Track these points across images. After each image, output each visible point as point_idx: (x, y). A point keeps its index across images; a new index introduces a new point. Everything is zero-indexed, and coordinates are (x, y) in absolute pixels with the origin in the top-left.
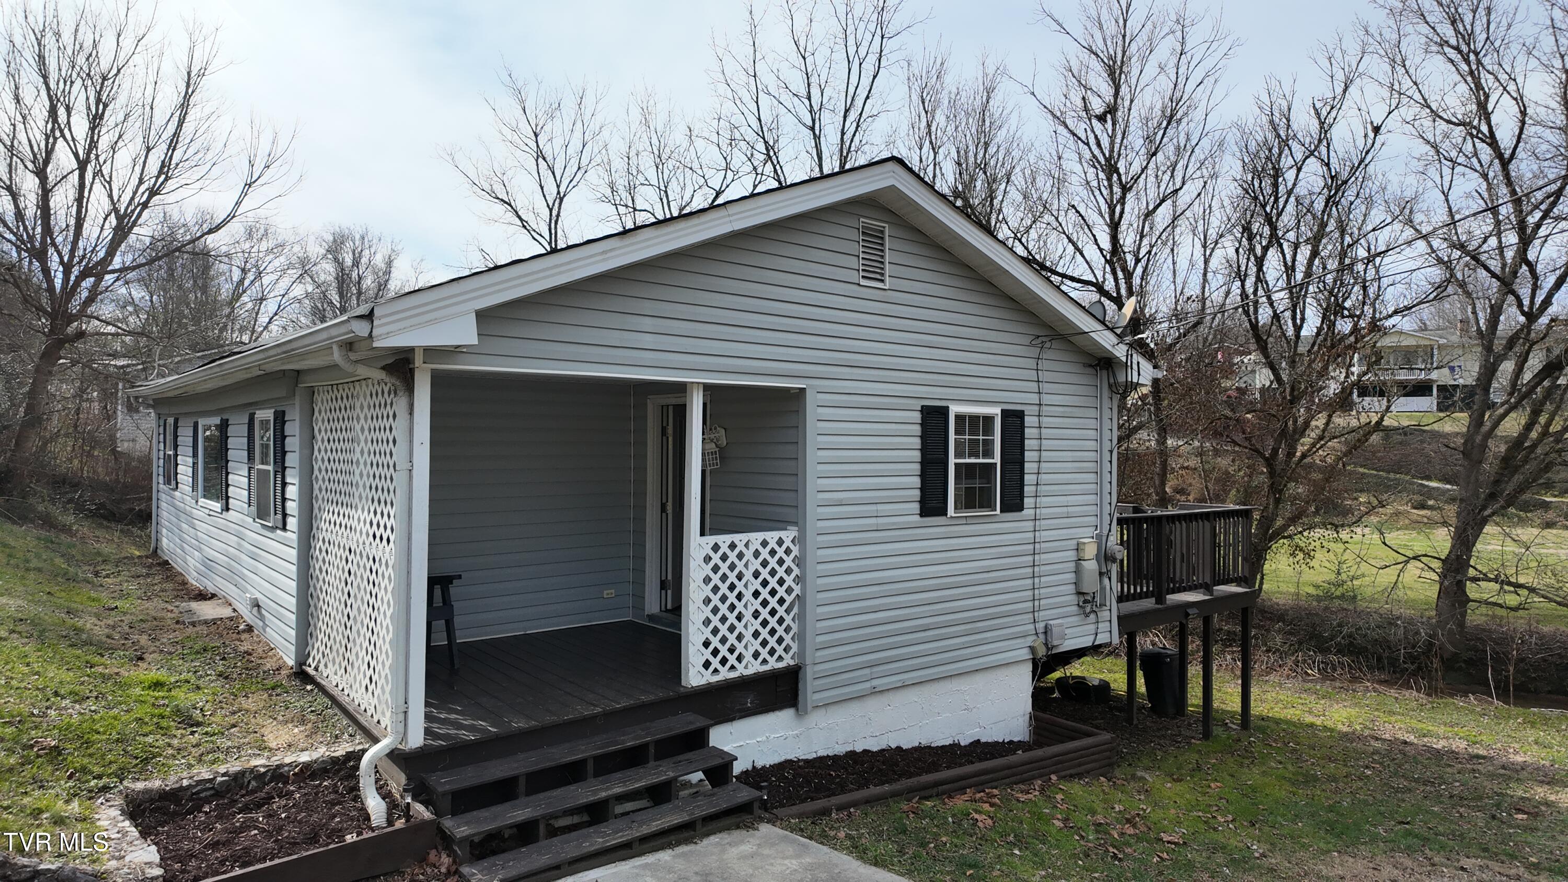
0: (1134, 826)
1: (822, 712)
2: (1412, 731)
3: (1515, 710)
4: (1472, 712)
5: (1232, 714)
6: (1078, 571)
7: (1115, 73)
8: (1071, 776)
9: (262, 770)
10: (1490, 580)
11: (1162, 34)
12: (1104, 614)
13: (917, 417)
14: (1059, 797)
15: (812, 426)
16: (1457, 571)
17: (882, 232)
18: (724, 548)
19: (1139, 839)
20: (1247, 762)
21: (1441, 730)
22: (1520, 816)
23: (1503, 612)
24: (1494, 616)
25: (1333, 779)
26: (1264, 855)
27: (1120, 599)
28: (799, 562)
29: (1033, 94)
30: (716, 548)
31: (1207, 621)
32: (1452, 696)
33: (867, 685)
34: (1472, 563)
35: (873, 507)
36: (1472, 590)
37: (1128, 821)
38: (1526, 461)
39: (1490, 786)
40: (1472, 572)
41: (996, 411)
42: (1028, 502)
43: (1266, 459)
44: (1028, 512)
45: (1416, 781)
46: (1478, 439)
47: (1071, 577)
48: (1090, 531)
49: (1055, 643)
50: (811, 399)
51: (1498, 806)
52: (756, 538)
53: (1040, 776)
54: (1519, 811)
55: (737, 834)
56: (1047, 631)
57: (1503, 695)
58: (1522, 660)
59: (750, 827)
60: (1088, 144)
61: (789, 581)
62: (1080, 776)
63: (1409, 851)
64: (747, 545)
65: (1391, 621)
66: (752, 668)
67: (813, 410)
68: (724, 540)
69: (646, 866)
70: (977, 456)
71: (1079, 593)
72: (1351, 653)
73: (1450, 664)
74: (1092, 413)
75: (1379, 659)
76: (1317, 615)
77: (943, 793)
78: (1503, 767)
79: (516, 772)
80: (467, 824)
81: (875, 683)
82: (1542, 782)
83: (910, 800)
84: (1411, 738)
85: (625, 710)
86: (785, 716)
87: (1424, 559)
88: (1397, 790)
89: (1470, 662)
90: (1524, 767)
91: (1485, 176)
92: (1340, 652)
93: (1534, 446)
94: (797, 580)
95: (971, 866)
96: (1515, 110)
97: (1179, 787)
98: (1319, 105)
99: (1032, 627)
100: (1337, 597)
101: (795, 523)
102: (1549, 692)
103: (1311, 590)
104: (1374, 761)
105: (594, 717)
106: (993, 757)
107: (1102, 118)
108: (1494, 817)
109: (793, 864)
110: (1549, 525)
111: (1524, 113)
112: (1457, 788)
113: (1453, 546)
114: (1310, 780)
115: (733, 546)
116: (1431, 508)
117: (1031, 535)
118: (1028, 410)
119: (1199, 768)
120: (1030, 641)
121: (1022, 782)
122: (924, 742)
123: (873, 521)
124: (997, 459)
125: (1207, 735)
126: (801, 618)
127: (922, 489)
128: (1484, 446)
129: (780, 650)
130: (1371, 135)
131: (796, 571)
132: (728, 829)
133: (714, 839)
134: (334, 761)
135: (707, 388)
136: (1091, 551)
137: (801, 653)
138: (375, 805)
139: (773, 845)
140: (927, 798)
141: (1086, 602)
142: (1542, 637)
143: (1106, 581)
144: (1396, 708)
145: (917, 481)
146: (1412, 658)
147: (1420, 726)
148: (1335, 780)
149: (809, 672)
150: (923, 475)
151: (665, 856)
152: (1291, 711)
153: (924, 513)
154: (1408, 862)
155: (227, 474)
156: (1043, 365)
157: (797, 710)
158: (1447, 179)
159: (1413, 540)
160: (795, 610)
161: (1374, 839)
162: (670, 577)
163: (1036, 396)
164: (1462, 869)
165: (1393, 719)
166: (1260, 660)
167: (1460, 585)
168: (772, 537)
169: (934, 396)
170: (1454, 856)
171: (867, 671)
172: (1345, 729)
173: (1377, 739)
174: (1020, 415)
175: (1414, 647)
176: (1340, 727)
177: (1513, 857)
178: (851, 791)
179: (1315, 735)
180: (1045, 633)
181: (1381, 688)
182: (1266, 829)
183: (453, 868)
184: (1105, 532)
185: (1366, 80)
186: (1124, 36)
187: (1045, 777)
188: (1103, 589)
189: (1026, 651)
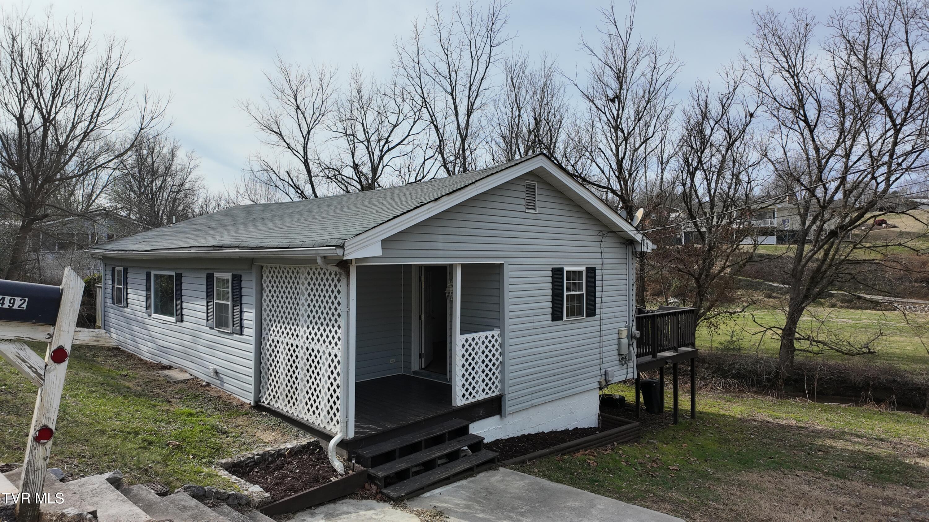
0: (657, 463)
1: (511, 416)
2: (771, 416)
3: (817, 404)
4: (798, 406)
5: (686, 411)
6: (619, 344)
7: (620, 77)
8: (622, 443)
9: (273, 452)
10: (805, 339)
11: (643, 55)
12: (630, 364)
13: (550, 273)
14: (621, 452)
15: (507, 281)
16: (789, 335)
17: (534, 186)
18: (470, 341)
19: (660, 469)
20: (696, 434)
21: (784, 415)
22: (820, 453)
23: (811, 355)
24: (807, 357)
25: (737, 440)
26: (713, 473)
27: (638, 356)
28: (501, 345)
29: (576, 85)
30: (467, 341)
31: (675, 365)
32: (788, 398)
33: (530, 403)
34: (797, 330)
35: (532, 318)
36: (797, 345)
37: (654, 461)
38: (822, 279)
39: (807, 440)
40: (797, 335)
41: (583, 268)
42: (598, 311)
43: (696, 279)
44: (597, 316)
45: (775, 439)
46: (799, 268)
47: (616, 347)
48: (624, 324)
49: (610, 379)
50: (506, 268)
51: (811, 449)
52: (483, 334)
53: (609, 443)
54: (820, 451)
55: (491, 473)
56: (606, 373)
57: (812, 398)
58: (821, 379)
59: (495, 469)
60: (605, 113)
61: (497, 355)
62: (626, 442)
63: (774, 469)
64: (479, 339)
65: (758, 361)
66: (481, 396)
67: (507, 273)
68: (470, 336)
69: (458, 487)
70: (576, 291)
71: (620, 355)
72: (738, 378)
73: (787, 382)
74: (625, 266)
75: (752, 380)
76: (721, 358)
77: (570, 452)
78: (813, 432)
79: (395, 448)
80: (381, 471)
81: (533, 402)
82: (829, 437)
83: (557, 455)
84: (770, 420)
85: (433, 418)
86: (496, 419)
87: (774, 329)
88: (766, 444)
89: (796, 381)
90: (821, 431)
91: (802, 134)
92: (733, 377)
93: (826, 271)
94: (501, 354)
95: (596, 482)
96: (816, 105)
97: (669, 447)
98: (721, 97)
99: (599, 372)
100: (732, 349)
101: (499, 327)
102: (833, 395)
103: (718, 346)
104: (755, 431)
105: (419, 422)
106: (587, 435)
107: (613, 101)
108: (809, 454)
109: (522, 483)
110: (833, 306)
111: (820, 106)
112: (793, 442)
113: (787, 322)
114: (727, 441)
115: (473, 339)
116: (774, 298)
117: (599, 327)
118: (598, 267)
119: (675, 438)
120: (598, 379)
121: (602, 446)
122: (554, 430)
123: (532, 324)
124: (584, 292)
125: (676, 422)
126: (502, 372)
127: (552, 308)
128: (802, 272)
129: (493, 388)
130: (748, 117)
131: (500, 350)
132: (486, 470)
133: (482, 475)
134: (303, 447)
135: (463, 266)
136: (625, 334)
137: (503, 389)
138: (338, 465)
139: (509, 476)
140: (565, 454)
141: (622, 358)
142: (829, 367)
143: (631, 348)
144: (763, 405)
145: (550, 304)
146: (768, 380)
147: (775, 414)
148: (738, 441)
149: (507, 397)
150: (553, 302)
151: (464, 482)
152: (714, 409)
153: (554, 319)
154: (774, 474)
155: (182, 302)
156: (604, 244)
157: (501, 416)
158: (785, 140)
159: (765, 315)
160: (499, 369)
161: (759, 465)
162: (423, 352)
163: (600, 260)
164: (797, 475)
165: (761, 411)
166: (699, 383)
167: (792, 343)
168: (489, 334)
169: (557, 263)
170: (793, 470)
171: (530, 396)
172: (740, 416)
173: (755, 421)
174: (594, 270)
175: (769, 374)
176: (737, 415)
177: (817, 470)
178: (531, 452)
179: (726, 420)
180: (605, 375)
181: (755, 396)
182: (712, 463)
183: (378, 491)
184: (631, 324)
185: (745, 84)
186: (625, 58)
187: (612, 443)
188: (630, 352)
189: (597, 383)
